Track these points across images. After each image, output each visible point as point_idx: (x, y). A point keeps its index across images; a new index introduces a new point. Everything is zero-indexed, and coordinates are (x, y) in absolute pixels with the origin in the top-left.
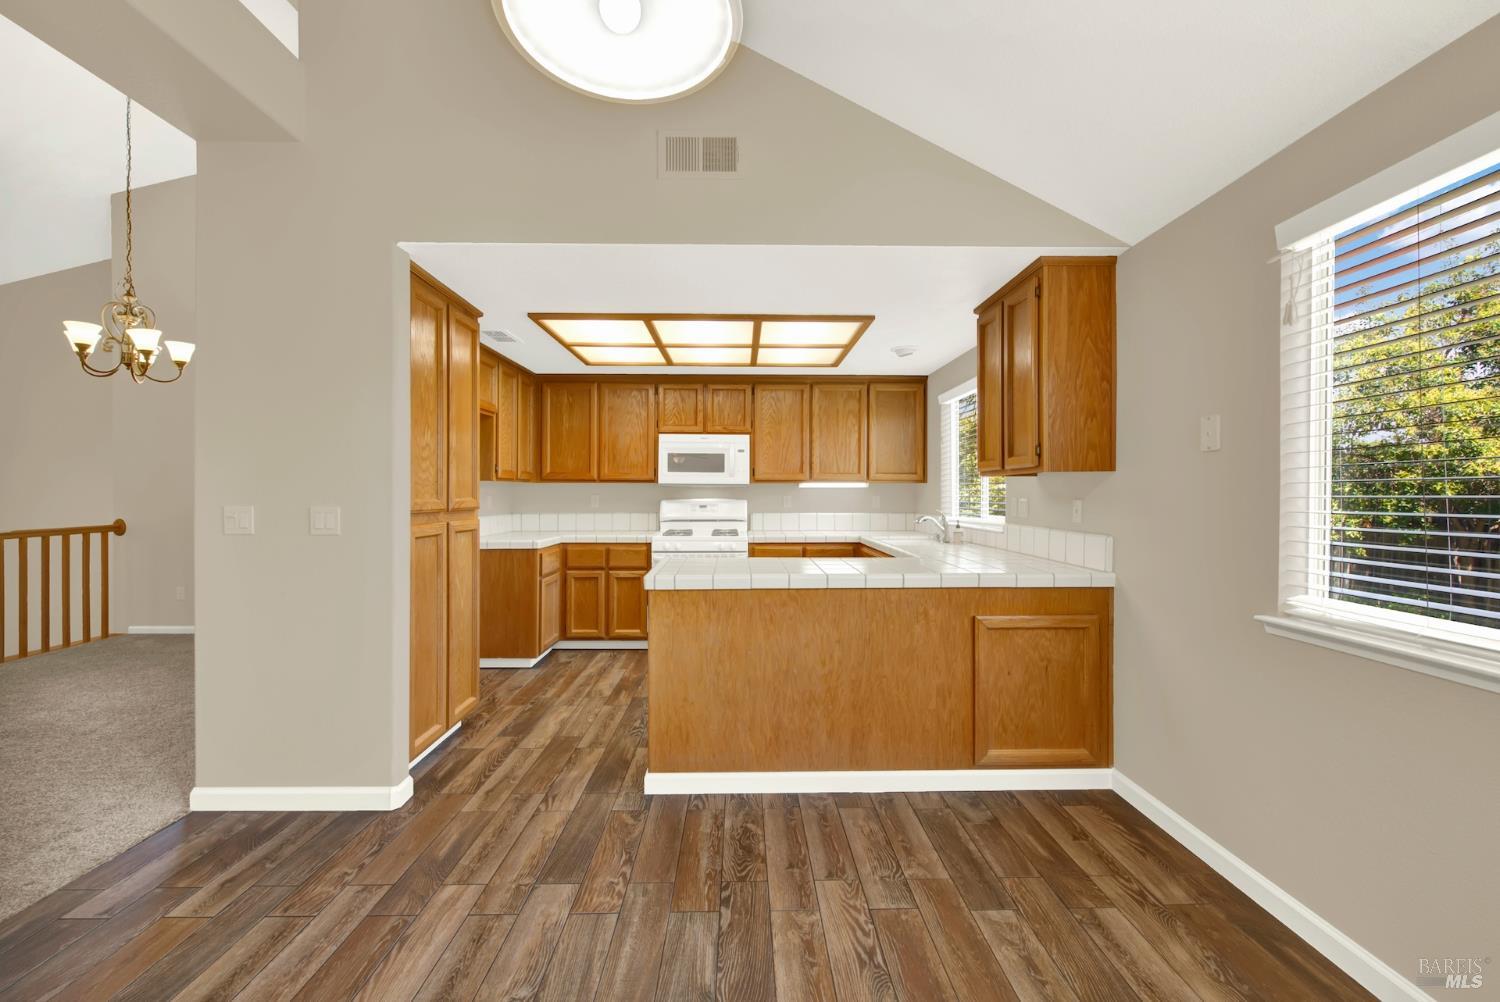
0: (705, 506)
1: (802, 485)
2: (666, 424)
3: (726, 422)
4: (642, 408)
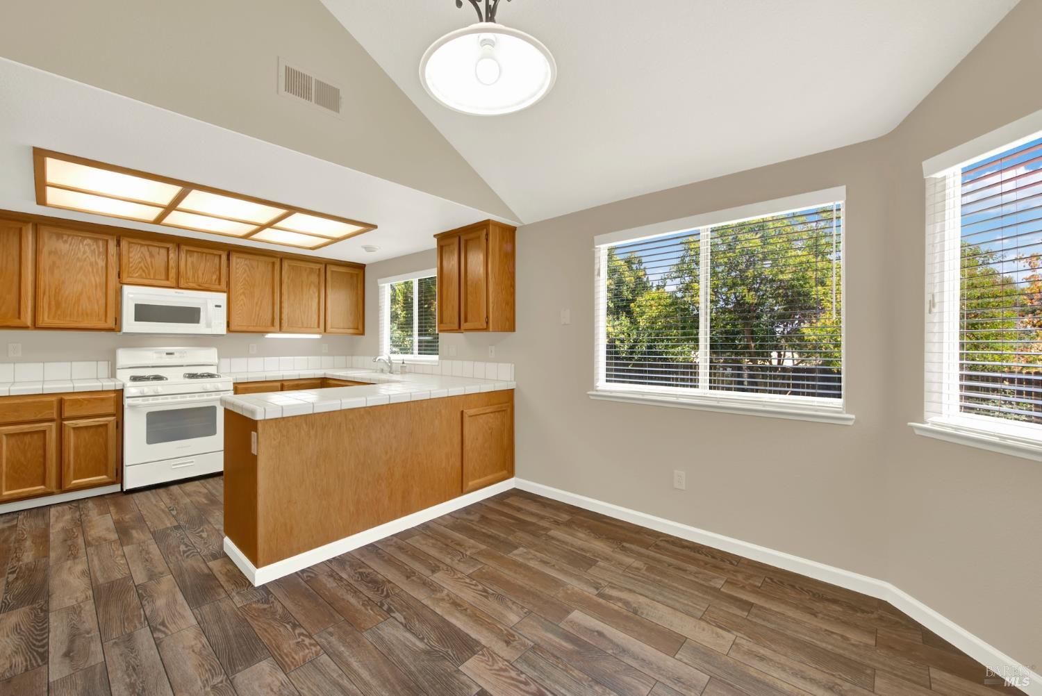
0: (172, 354)
1: (269, 336)
2: (131, 275)
3: (200, 280)
4: (98, 258)
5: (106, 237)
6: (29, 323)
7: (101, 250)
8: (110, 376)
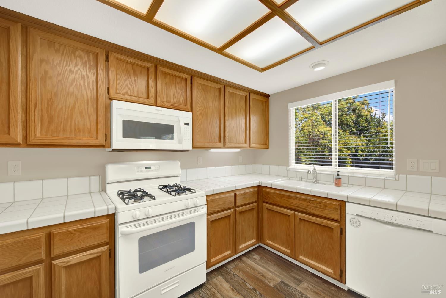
0: (149, 168)
2: (118, 92)
3: (172, 100)
4: (90, 71)
5: (97, 50)
6: (20, 140)
7: (92, 64)
8: (101, 190)
